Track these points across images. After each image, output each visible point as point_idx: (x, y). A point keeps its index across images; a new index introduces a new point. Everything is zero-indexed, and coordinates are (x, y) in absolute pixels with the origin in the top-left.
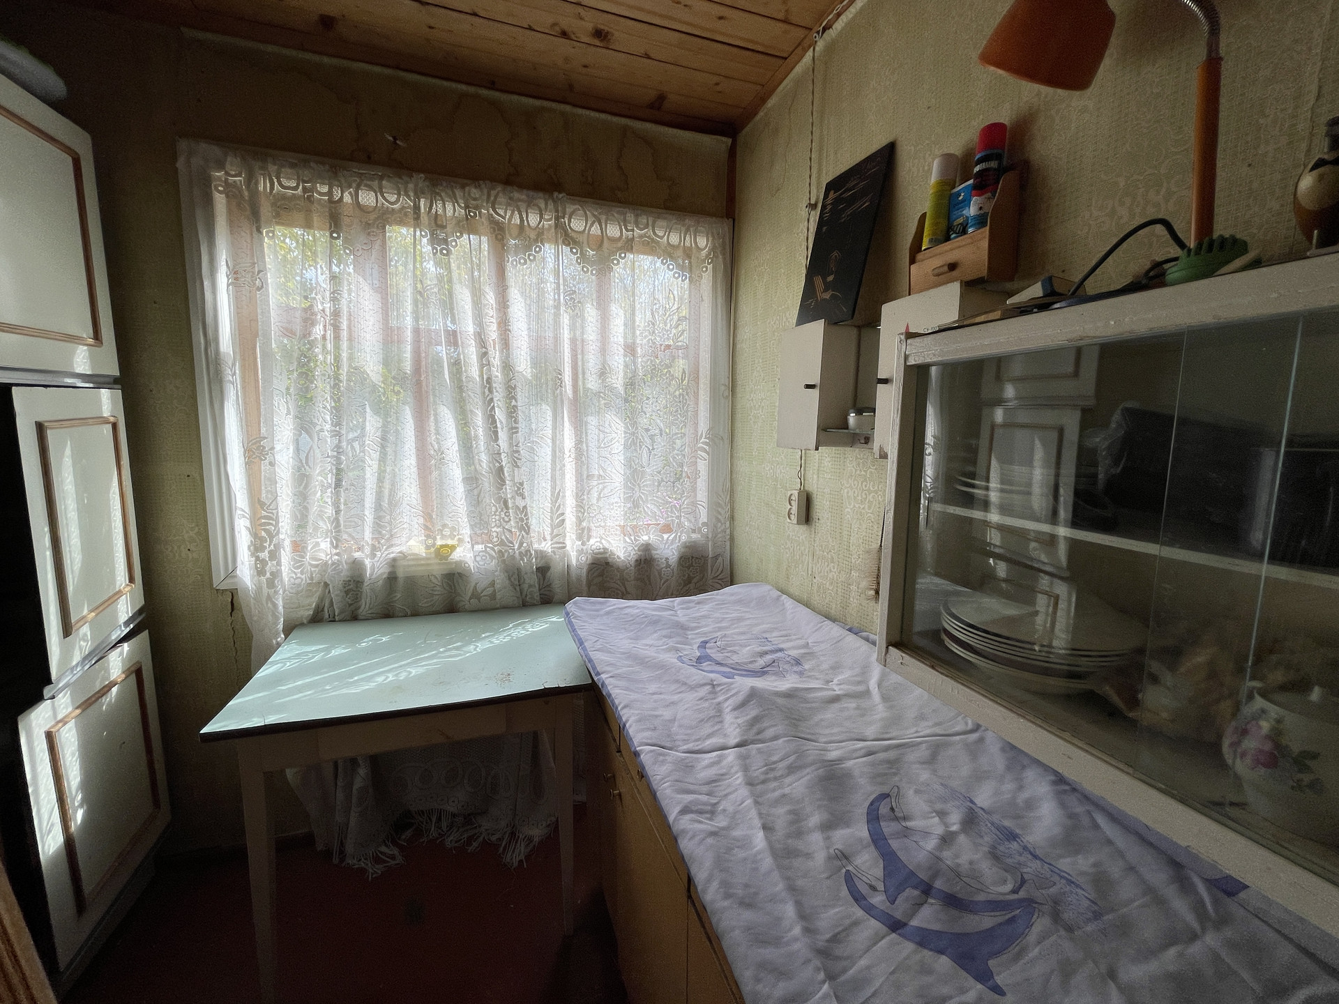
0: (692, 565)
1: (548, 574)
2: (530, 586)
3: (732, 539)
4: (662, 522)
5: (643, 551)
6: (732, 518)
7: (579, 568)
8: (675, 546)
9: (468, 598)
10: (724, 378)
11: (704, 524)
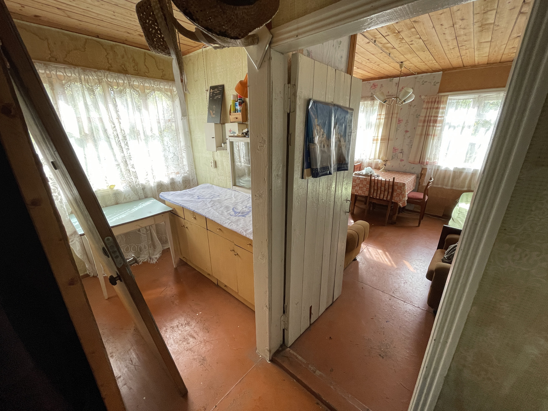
0: (186, 182)
1: (145, 190)
2: (141, 194)
3: (196, 174)
4: (176, 171)
5: (171, 180)
6: (195, 168)
7: (154, 187)
8: (181, 177)
9: (123, 199)
10: (187, 130)
11: (188, 171)
